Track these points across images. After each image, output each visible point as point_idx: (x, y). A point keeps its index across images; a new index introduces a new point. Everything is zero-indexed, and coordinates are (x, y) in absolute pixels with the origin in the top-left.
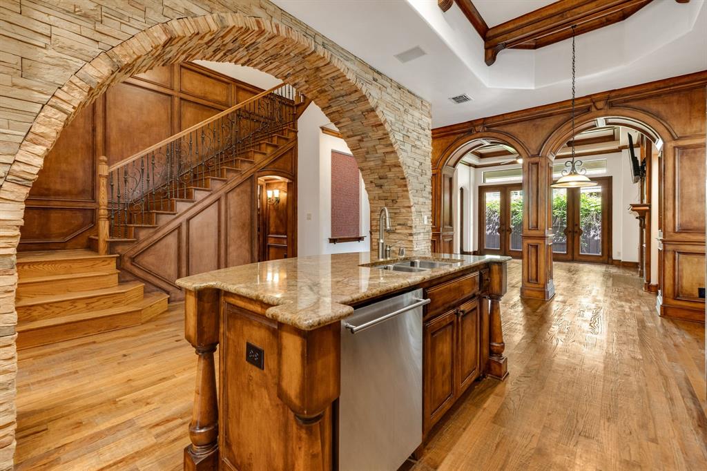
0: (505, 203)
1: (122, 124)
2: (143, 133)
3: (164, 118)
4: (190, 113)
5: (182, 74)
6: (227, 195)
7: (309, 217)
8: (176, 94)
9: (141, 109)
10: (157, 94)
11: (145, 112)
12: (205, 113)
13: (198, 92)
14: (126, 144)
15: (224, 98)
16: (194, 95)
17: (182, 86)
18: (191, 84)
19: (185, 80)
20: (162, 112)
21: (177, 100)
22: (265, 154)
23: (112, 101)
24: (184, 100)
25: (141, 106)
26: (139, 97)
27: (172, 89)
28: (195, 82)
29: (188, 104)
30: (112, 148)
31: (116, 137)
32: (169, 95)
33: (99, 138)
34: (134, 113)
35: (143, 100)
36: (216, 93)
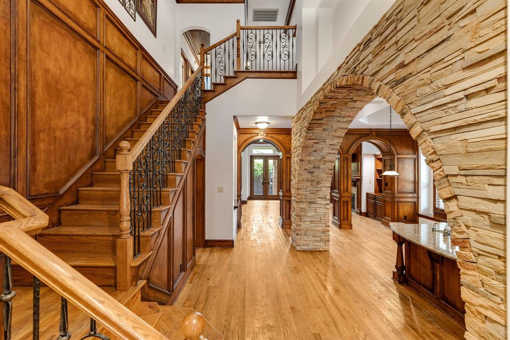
0: (266, 167)
1: (50, 77)
2: (71, 92)
3: (91, 76)
4: (112, 74)
5: (106, 24)
6: (187, 178)
7: (220, 190)
8: (101, 48)
9: (70, 59)
10: (85, 43)
11: (74, 63)
12: (122, 77)
13: (117, 52)
14: (54, 108)
15: (135, 64)
16: (115, 53)
17: (107, 40)
18: (113, 40)
19: (108, 34)
20: (90, 67)
21: (102, 57)
22: (198, 134)
23: (38, 38)
24: (107, 57)
25: (70, 53)
26: (67, 41)
27: (99, 42)
28: (115, 38)
29: (110, 63)
30: (38, 112)
31: (41, 95)
32: (97, 48)
33: (22, 94)
34: (62, 62)
35: (72, 47)
36: (129, 56)
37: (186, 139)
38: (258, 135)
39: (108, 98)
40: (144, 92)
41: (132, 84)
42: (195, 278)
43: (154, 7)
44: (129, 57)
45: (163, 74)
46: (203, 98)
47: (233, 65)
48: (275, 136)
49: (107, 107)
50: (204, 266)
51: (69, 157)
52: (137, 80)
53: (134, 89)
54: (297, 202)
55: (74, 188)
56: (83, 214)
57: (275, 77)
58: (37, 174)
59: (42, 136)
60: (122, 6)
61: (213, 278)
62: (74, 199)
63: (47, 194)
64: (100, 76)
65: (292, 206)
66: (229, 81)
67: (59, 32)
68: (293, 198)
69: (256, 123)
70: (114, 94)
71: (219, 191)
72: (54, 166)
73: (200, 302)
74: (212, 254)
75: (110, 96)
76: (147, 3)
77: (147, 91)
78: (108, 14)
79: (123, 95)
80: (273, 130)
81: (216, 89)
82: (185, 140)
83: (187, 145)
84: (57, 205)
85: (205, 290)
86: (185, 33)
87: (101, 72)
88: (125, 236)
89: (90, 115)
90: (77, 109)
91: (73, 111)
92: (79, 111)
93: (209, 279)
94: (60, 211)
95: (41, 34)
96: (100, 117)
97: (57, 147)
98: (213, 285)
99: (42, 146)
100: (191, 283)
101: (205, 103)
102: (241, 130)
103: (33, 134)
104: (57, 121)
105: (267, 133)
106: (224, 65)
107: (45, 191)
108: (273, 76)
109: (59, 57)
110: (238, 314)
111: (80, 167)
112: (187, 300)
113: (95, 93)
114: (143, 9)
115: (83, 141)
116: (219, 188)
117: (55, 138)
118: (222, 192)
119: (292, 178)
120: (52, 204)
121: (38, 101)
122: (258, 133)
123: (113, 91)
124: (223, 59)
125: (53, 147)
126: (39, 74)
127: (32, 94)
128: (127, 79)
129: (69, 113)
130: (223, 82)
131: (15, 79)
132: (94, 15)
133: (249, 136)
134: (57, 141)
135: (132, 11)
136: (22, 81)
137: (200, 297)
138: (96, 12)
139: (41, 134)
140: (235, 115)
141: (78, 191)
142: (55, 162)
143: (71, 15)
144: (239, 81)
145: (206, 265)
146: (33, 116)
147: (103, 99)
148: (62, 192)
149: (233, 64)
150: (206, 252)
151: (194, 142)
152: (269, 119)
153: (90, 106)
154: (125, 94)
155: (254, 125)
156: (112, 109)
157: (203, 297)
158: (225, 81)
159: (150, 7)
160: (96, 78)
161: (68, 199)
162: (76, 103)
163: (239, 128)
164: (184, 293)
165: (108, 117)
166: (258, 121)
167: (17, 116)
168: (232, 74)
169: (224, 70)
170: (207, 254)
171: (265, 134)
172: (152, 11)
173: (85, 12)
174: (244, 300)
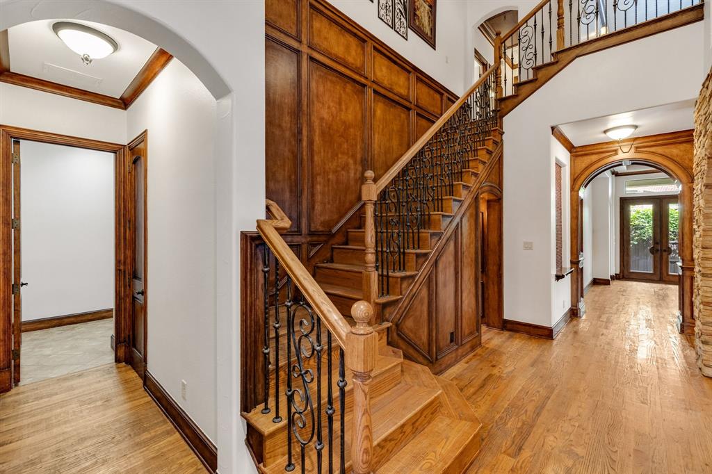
1: (324, 125)
2: (342, 136)
3: (359, 116)
4: (380, 109)
5: (374, 57)
6: (461, 221)
7: (528, 246)
8: (369, 84)
9: (340, 104)
10: (353, 84)
11: (343, 107)
12: (391, 110)
13: (386, 83)
14: (328, 152)
15: (406, 91)
16: (383, 85)
17: (374, 73)
18: (381, 71)
19: (376, 66)
20: (358, 108)
21: (370, 92)
22: (485, 163)
23: (315, 91)
24: (375, 92)
25: (340, 99)
26: (338, 87)
27: (367, 78)
28: (384, 69)
29: (378, 98)
30: (316, 158)
31: (318, 142)
32: (364, 86)
33: (305, 143)
34: (334, 108)
35: (342, 92)
36: (400, 84)
37: (463, 170)
38: (616, 154)
39: (376, 136)
40: (419, 122)
41: (403, 116)
42: (473, 360)
43: (431, 13)
44: (399, 86)
45: (446, 94)
46: (499, 111)
47: (551, 45)
48: (659, 150)
49: (376, 146)
50: (493, 352)
51: (340, 198)
52: (409, 109)
53: (406, 121)
54: (703, 275)
55: (344, 229)
56: (348, 253)
57: (643, 34)
58: (315, 212)
59: (319, 179)
60: (391, 29)
61: (500, 366)
62: (344, 239)
63: (323, 231)
64: (368, 114)
65: (696, 284)
66: (541, 74)
67: (332, 82)
68: (697, 269)
69: (605, 132)
70: (383, 130)
71: (526, 248)
72: (328, 206)
73: (471, 386)
74: (511, 340)
75: (379, 133)
76: (423, 11)
77: (424, 120)
78: (375, 45)
79: (393, 130)
80: (654, 139)
81: (520, 92)
82: (462, 172)
83: (465, 177)
84: (330, 243)
85: (485, 375)
86: (482, 25)
87: (368, 110)
88: (370, 269)
89: (359, 156)
90: (346, 151)
91: (343, 153)
92: (348, 153)
93: (494, 366)
94: (333, 249)
95: (317, 88)
96: (368, 156)
97: (330, 188)
98: (498, 375)
99: (319, 187)
100: (467, 363)
101: (501, 117)
102: (578, 150)
103: (313, 178)
104: (330, 164)
105: (637, 148)
106: (533, 50)
107: (321, 229)
108: (636, 36)
109: (332, 104)
110: (524, 418)
111: (350, 209)
112: (456, 378)
113: (363, 132)
114: (417, 21)
115: (352, 183)
116: (525, 243)
117: (329, 180)
118: (531, 248)
119: (695, 227)
120: (326, 242)
121: (315, 148)
122: (616, 151)
123: (381, 127)
124: (532, 42)
125: (326, 189)
126: (316, 124)
127: (311, 143)
128: (399, 110)
129: (340, 156)
130: (531, 77)
131: (300, 132)
132: (362, 52)
133: (594, 158)
134: (330, 182)
135: (403, 29)
136: (305, 132)
137: (475, 381)
138: (363, 48)
139: (318, 177)
140: (553, 124)
141: (347, 232)
142: (329, 203)
143: (341, 61)
144: (562, 66)
145: (496, 350)
146: (312, 161)
147: (371, 138)
148: (334, 230)
149: (551, 43)
150: (502, 335)
151: (476, 175)
152: (635, 118)
153: (358, 147)
154: (395, 129)
155: (601, 138)
156: (380, 148)
157: (478, 382)
158: (535, 74)
159: (426, 15)
160: (363, 117)
161: (339, 239)
162: (345, 146)
163: (573, 147)
164: (454, 370)
165: (376, 156)
166: (610, 126)
167: (301, 163)
168: (548, 59)
169: (534, 59)
170: (504, 339)
171: (633, 150)
172: (429, 18)
173: (353, 53)
174: (542, 407)
